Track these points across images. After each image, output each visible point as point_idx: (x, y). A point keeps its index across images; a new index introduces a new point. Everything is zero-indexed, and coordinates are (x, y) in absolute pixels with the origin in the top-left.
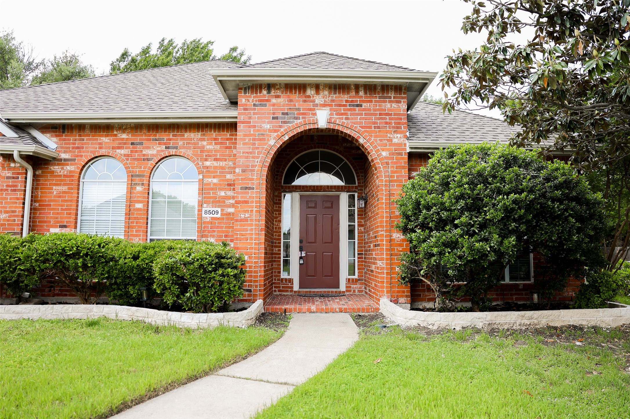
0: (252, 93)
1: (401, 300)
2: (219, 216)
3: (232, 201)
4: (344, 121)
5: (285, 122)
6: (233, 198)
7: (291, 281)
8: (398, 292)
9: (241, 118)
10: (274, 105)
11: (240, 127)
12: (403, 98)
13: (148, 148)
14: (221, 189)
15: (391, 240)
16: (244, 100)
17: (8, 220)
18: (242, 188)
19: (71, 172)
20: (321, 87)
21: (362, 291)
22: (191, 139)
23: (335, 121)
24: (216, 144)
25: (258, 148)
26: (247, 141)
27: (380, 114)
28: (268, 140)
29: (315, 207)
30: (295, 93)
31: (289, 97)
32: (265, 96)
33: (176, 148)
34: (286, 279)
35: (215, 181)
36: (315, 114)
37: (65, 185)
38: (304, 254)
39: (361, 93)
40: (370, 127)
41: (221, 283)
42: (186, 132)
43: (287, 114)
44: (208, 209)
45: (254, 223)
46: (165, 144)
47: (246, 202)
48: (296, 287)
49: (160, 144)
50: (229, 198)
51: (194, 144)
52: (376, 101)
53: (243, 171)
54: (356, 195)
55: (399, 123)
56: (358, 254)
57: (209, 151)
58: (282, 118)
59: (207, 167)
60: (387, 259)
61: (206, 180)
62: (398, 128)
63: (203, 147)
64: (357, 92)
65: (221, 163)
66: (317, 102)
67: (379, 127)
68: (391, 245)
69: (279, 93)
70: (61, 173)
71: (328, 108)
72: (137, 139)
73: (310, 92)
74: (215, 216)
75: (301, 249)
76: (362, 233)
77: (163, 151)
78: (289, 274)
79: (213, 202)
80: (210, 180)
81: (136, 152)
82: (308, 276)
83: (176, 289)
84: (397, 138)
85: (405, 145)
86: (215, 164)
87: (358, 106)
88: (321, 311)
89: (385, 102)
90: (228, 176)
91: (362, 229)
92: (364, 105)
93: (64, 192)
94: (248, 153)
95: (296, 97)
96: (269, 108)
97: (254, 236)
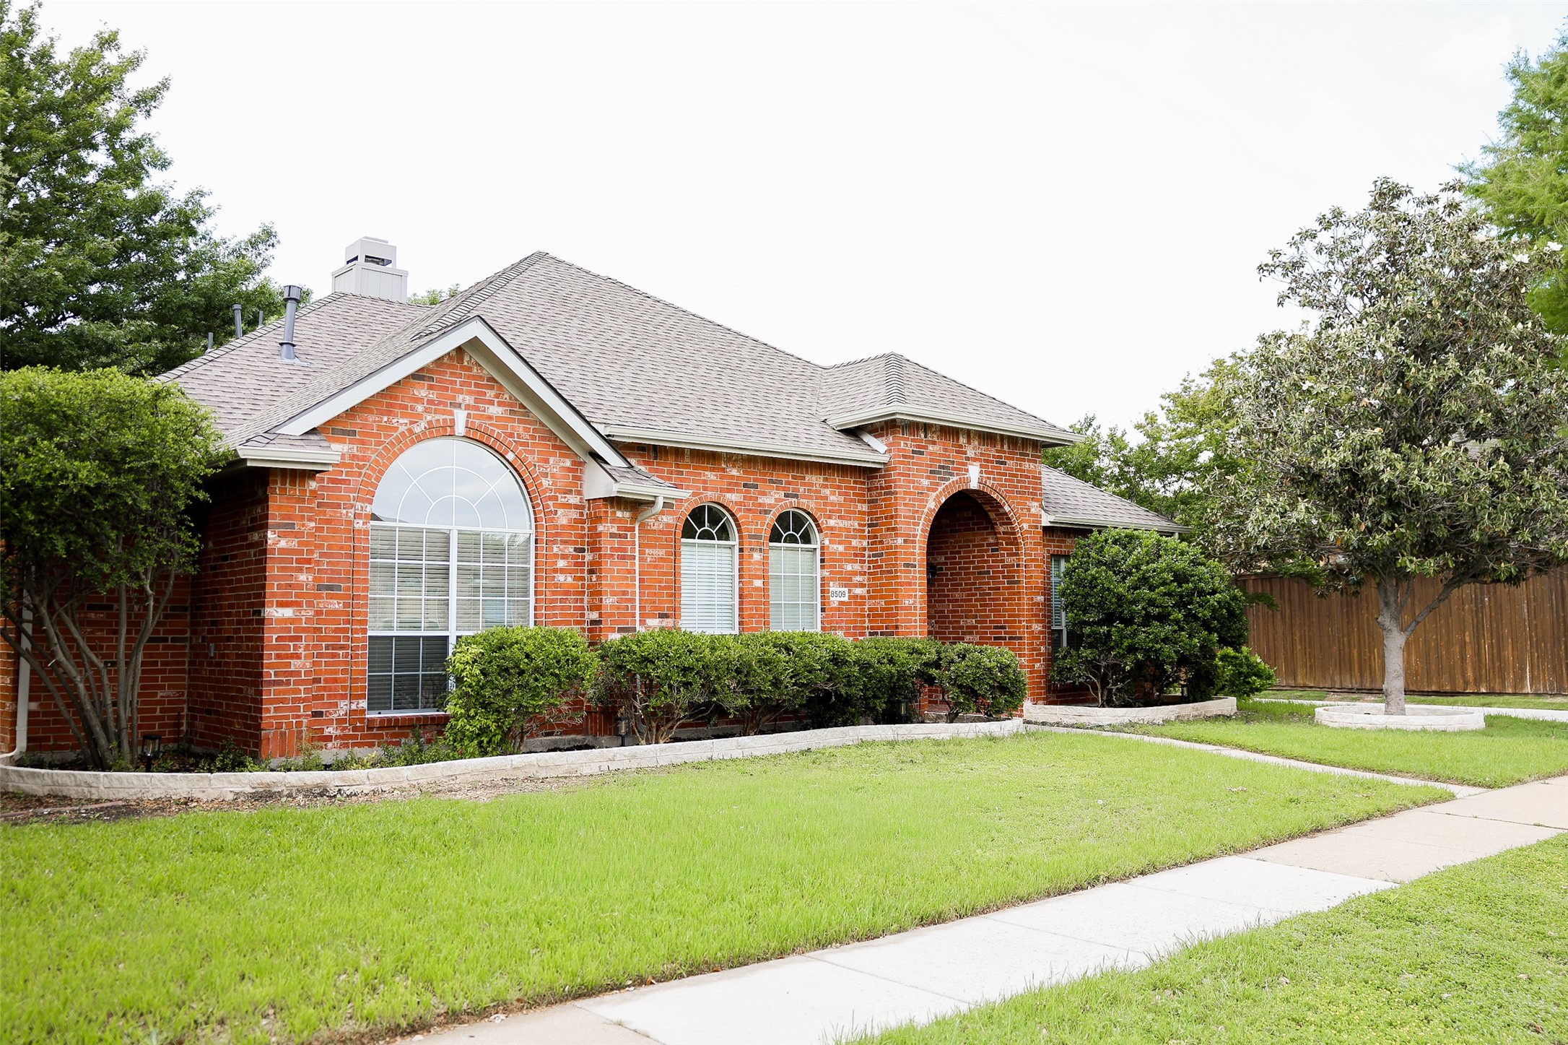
0: (910, 435)
2: (846, 599)
3: (859, 578)
4: (992, 481)
5: (941, 479)
6: (861, 574)
8: (1037, 694)
9: (900, 469)
10: (931, 454)
11: (900, 481)
12: (1038, 457)
13: (764, 494)
14: (847, 561)
16: (903, 444)
17: (618, 608)
19: (668, 525)
20: (972, 435)
22: (811, 485)
23: (984, 482)
24: (839, 493)
25: (918, 512)
27: (1021, 476)
28: (927, 502)
30: (950, 439)
31: (943, 445)
32: (922, 440)
33: (796, 496)
35: (841, 548)
36: (967, 470)
37: (661, 547)
39: (1006, 445)
40: (1013, 492)
42: (807, 472)
43: (943, 468)
44: (836, 589)
46: (784, 489)
49: (778, 489)
50: (855, 573)
51: (816, 491)
52: (1017, 459)
55: (1035, 489)
57: (833, 504)
58: (939, 473)
59: (832, 528)
60: (1028, 655)
61: (831, 547)
62: (1034, 494)
63: (826, 497)
64: (1002, 445)
65: (846, 522)
66: (969, 454)
67: (1020, 493)
69: (935, 437)
70: (655, 528)
71: (978, 464)
72: (751, 479)
73: (963, 440)
74: (842, 599)
77: (781, 500)
79: (840, 579)
80: (835, 547)
81: (751, 498)
84: (1034, 508)
85: (1041, 517)
86: (840, 523)
87: (1002, 463)
89: (1024, 461)
90: (855, 543)
92: (1008, 462)
93: (661, 559)
95: (951, 446)
96: (927, 458)
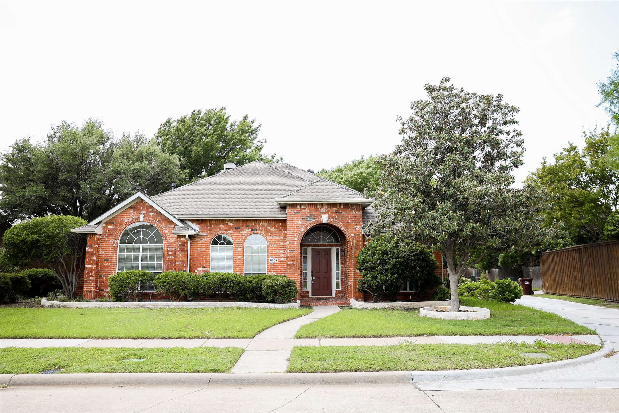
0: (293, 207)
1: (360, 299)
2: (277, 262)
3: (283, 255)
4: (334, 220)
5: (308, 221)
6: (284, 254)
7: (308, 292)
8: (358, 296)
9: (288, 219)
10: (303, 213)
11: (288, 223)
12: (360, 209)
13: (243, 230)
14: (278, 250)
15: (355, 273)
16: (289, 210)
17: (181, 265)
18: (289, 251)
19: (206, 241)
20: (324, 204)
21: (343, 297)
22: (263, 226)
23: (330, 220)
24: (275, 228)
25: (296, 232)
26: (291, 229)
27: (350, 217)
28: (301, 229)
29: (319, 254)
30: (312, 207)
31: (309, 209)
32: (299, 209)
33: (256, 230)
34: (305, 291)
35: (275, 246)
36: (321, 217)
37: (204, 247)
38: (314, 279)
39: (342, 207)
40: (346, 223)
41: (290, 292)
42: (261, 222)
43: (309, 217)
44: (272, 259)
45: (295, 266)
46: (251, 228)
47: (291, 257)
48: (310, 295)
49: (248, 228)
50: (282, 254)
51: (265, 228)
52: (348, 211)
53: (290, 243)
54: (340, 248)
55: (359, 221)
56: (341, 278)
57: (271, 232)
58: (307, 219)
59: (271, 239)
60: (353, 282)
61: (271, 245)
62: (358, 223)
63: (269, 230)
64: (340, 207)
65: (278, 237)
66: (322, 211)
67: (350, 223)
68: (355, 276)
69: (305, 207)
70: (202, 242)
71: (327, 214)
72: (238, 226)
73: (319, 207)
74: (275, 262)
75: (312, 276)
76: (343, 267)
77: (250, 231)
78: (306, 289)
79: (274, 256)
80: (272, 245)
81: (237, 232)
82: (316, 289)
83: (273, 295)
84: (358, 228)
85: (361, 231)
86: (275, 238)
87: (340, 213)
88: (325, 305)
89: (353, 211)
90: (281, 244)
91: (343, 266)
92: (343, 212)
93: (204, 251)
94: (291, 235)
95: (313, 209)
96: (301, 214)
97: (295, 272)
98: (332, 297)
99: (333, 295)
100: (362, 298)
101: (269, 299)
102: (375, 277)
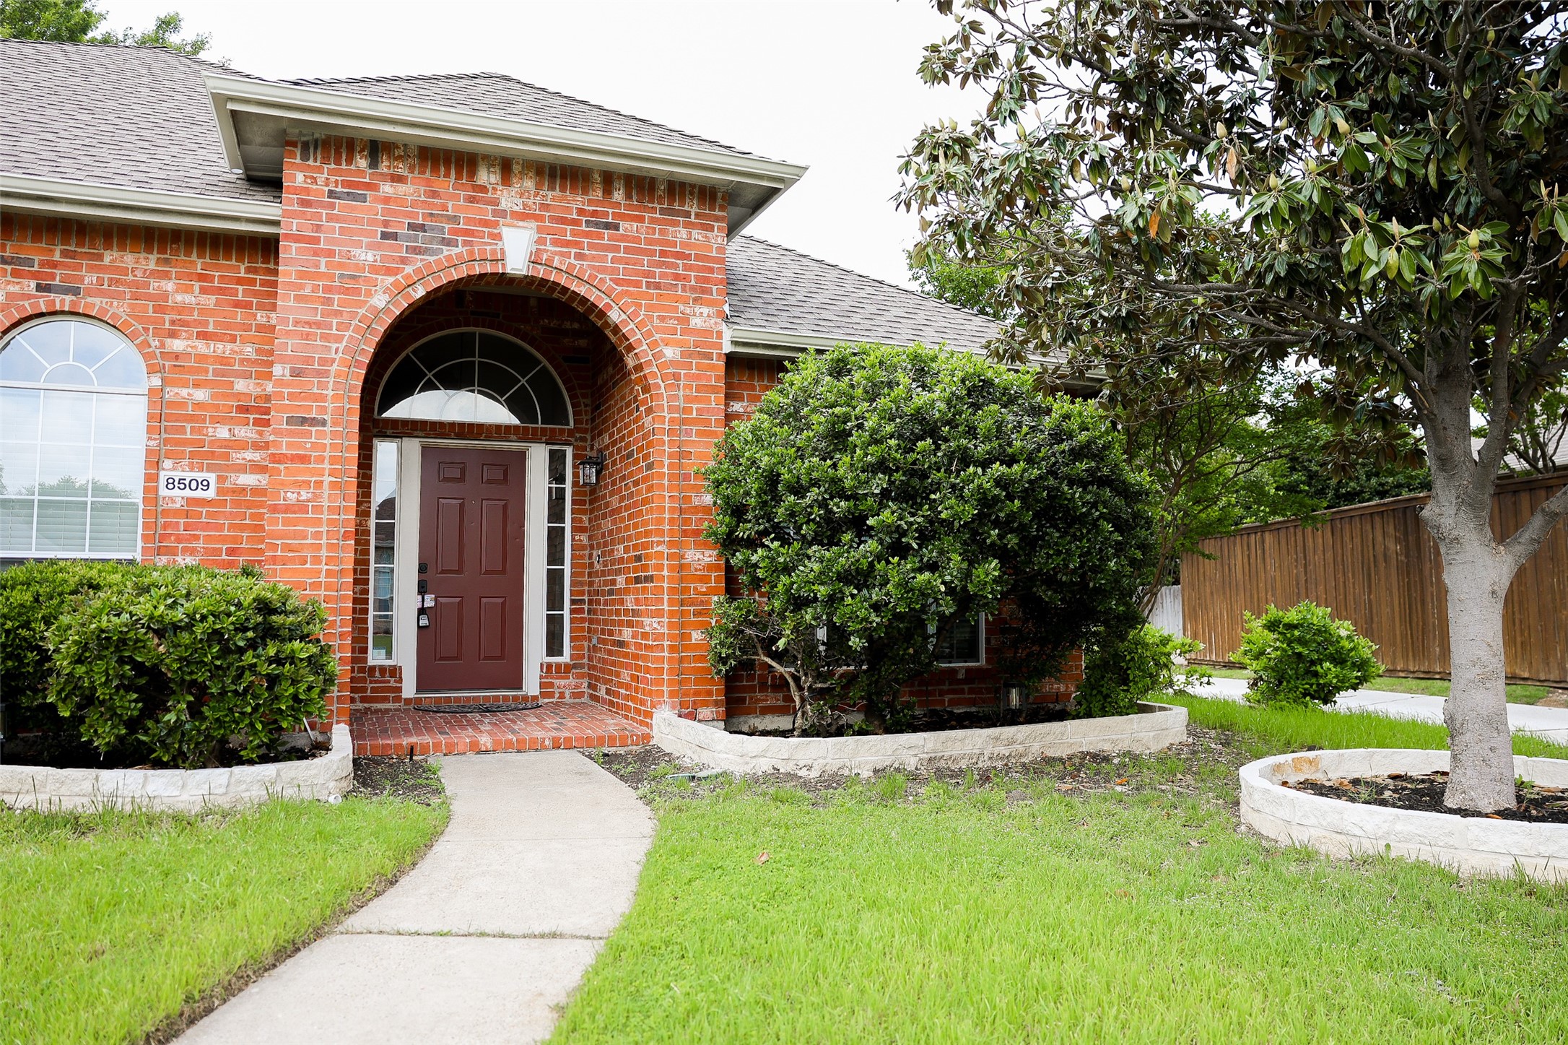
0: (326, 159)
1: (705, 712)
2: (211, 494)
3: (250, 455)
4: (572, 261)
5: (417, 250)
6: (256, 446)
7: (395, 672)
8: (697, 693)
9: (291, 226)
10: (387, 200)
11: (289, 251)
12: (717, 219)
14: (217, 421)
15: (682, 567)
16: (300, 177)
18: (290, 421)
20: (516, 168)
21: (581, 695)
22: (124, 271)
23: (551, 260)
24: (203, 291)
25: (337, 313)
26: (307, 291)
27: (663, 254)
28: (369, 294)
29: (461, 479)
30: (447, 175)
31: (428, 183)
32: (361, 173)
33: (76, 291)
34: (383, 669)
35: (201, 395)
36: (498, 237)
38: (429, 602)
39: (618, 196)
40: (637, 284)
41: (273, 680)
42: (108, 246)
43: (422, 228)
44: (177, 475)
45: (325, 517)
46: (34, 276)
47: (304, 459)
48: (409, 689)
49: (17, 274)
50: (242, 445)
51: (136, 284)
52: (653, 220)
53: (296, 373)
54: (569, 451)
55: (706, 280)
56: (573, 602)
57: (181, 309)
58: (408, 238)
59: (177, 356)
60: (671, 614)
61: (171, 393)
62: (703, 291)
63: (165, 296)
64: (608, 191)
65: (220, 346)
66: (505, 204)
67: (657, 286)
68: (682, 579)
69: (401, 169)
71: (534, 224)
73: (486, 177)
74: (199, 494)
75: (422, 589)
76: (583, 548)
77: (29, 297)
78: (389, 654)
79: (193, 455)
80: (184, 392)
82: (442, 659)
83: (130, 704)
84: (702, 317)
85: (720, 334)
86: (202, 347)
87: (607, 226)
88: (507, 747)
89: (675, 224)
90: (241, 385)
91: (584, 538)
92: (624, 226)
94: (309, 324)
95: (448, 184)
96: (372, 209)
97: (324, 553)
98: (525, 698)
99: (531, 684)
100: (716, 703)
101: (103, 735)
102: (860, 577)
